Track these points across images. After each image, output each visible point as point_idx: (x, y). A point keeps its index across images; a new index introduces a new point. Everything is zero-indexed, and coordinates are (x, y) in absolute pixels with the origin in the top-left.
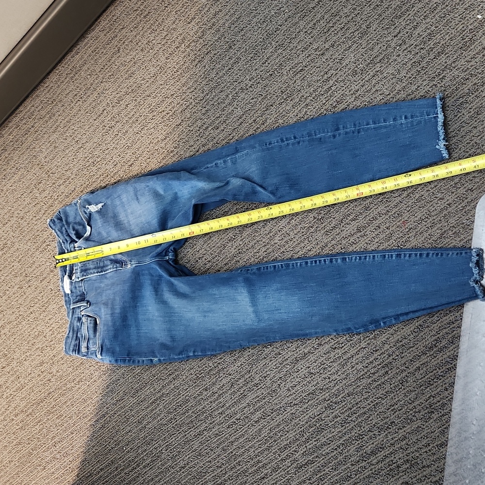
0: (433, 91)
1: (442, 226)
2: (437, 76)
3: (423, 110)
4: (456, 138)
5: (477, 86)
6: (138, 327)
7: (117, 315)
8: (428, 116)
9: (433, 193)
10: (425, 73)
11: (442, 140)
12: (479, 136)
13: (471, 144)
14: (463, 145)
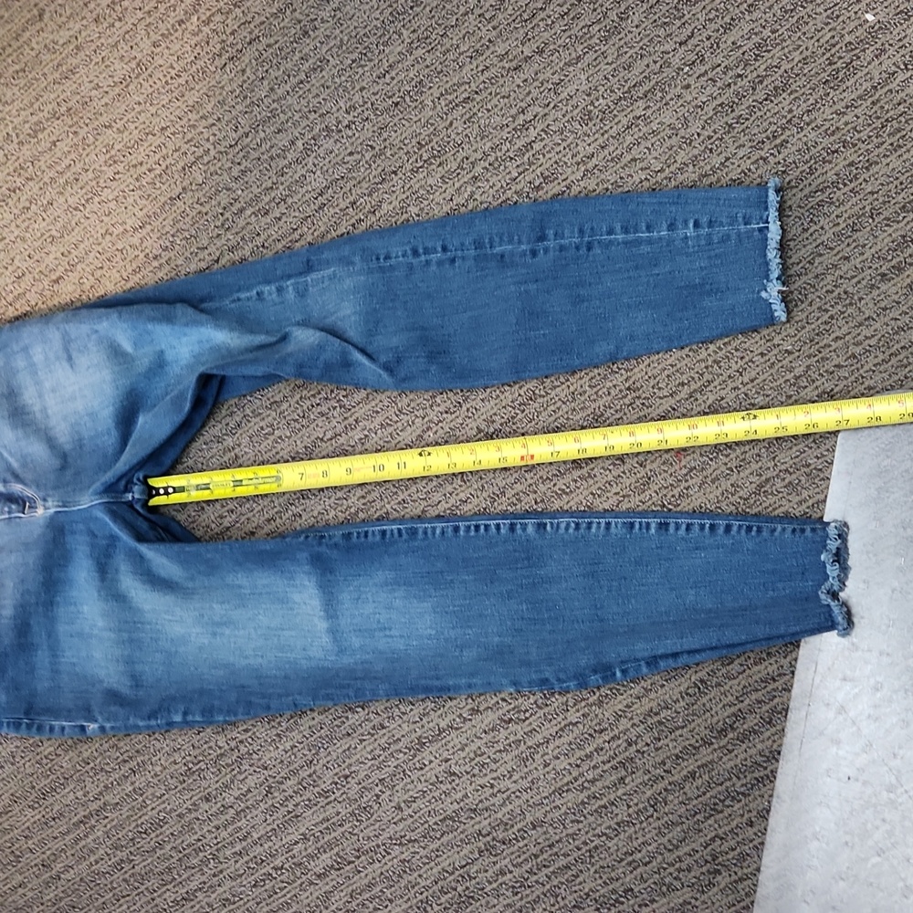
0: (759, 172)
1: (761, 468)
2: (768, 138)
3: (735, 210)
4: (804, 278)
5: (857, 169)
6: (54, 651)
7: (6, 621)
8: (745, 224)
9: (746, 395)
10: (743, 131)
11: (775, 281)
12: (853, 277)
13: (835, 294)
14: (817, 294)
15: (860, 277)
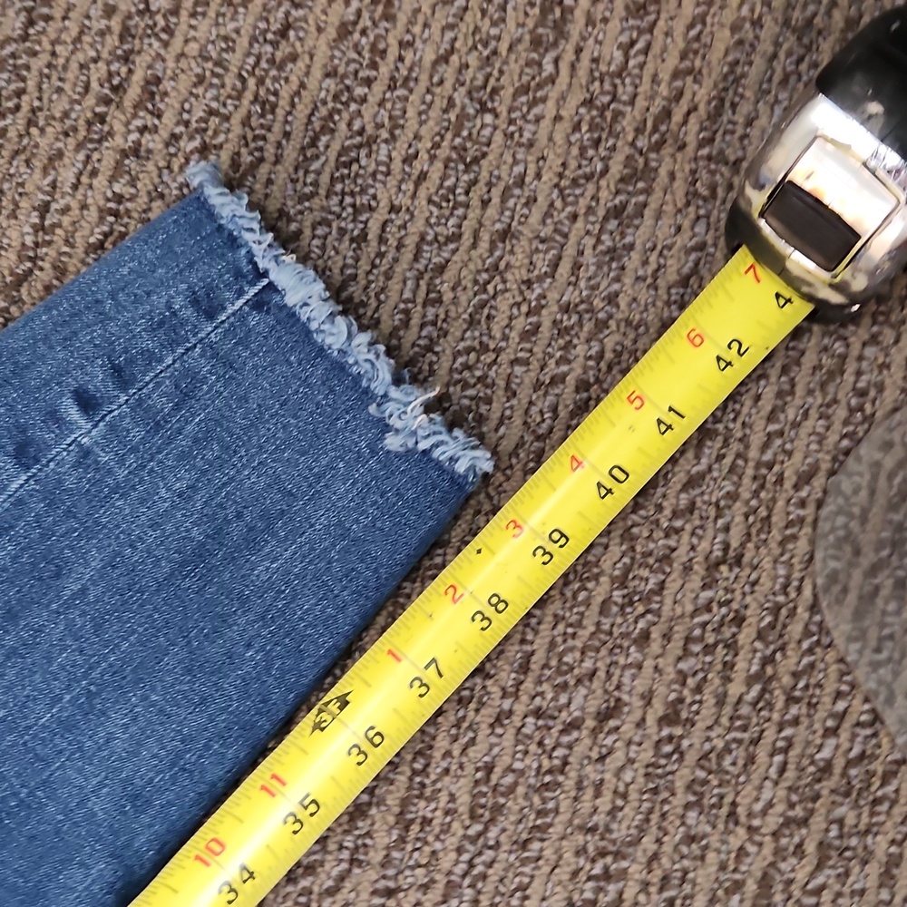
0: (144, 184)
1: (723, 867)
2: (107, 101)
4: (446, 347)
5: (364, 32)
8: (211, 316)
9: (538, 713)
10: (31, 123)
11: (394, 393)
12: (555, 265)
13: (545, 331)
14: (504, 358)
15: (570, 251)
